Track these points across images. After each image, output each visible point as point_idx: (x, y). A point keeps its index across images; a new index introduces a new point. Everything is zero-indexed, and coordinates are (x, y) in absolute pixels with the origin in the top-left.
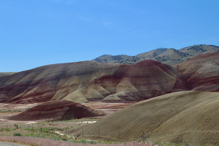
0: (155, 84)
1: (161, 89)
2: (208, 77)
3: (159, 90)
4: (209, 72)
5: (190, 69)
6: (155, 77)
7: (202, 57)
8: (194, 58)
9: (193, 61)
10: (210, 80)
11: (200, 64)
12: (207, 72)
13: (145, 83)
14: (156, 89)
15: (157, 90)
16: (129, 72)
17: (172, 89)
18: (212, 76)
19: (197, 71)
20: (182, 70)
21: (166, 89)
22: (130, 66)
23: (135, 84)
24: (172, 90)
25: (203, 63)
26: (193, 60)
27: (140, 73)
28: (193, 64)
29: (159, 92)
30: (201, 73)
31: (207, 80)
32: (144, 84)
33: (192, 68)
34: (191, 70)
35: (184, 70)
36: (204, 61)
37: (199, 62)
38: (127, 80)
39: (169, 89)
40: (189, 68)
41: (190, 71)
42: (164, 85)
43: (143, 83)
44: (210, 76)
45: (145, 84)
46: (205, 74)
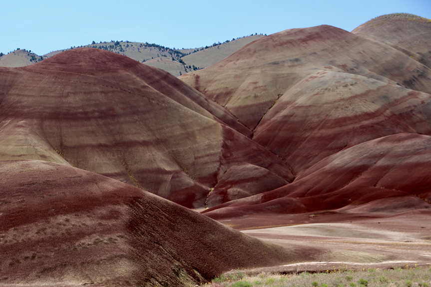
0: (145, 144)
1: (176, 168)
2: (345, 115)
3: (168, 169)
4: (338, 97)
5: (251, 87)
6: (136, 117)
7: (282, 44)
8: (250, 47)
9: (253, 59)
10: (358, 125)
11: (285, 71)
12: (330, 96)
13: (102, 141)
14: (155, 166)
15: (160, 171)
16: (18, 95)
17: (218, 164)
18: (359, 113)
19: (279, 96)
20: (218, 92)
21: (193, 164)
22: (16, 74)
23: (62, 144)
24: (219, 169)
25: (293, 66)
26: (252, 55)
27: (71, 99)
28: (258, 71)
29: (173, 178)
30: (308, 103)
31: (345, 128)
32: (100, 146)
33: (258, 85)
34: (259, 94)
35: (228, 94)
36: (294, 58)
37: (275, 63)
38: (21, 130)
39: (206, 163)
40: (246, 83)
41: (256, 97)
42: (180, 149)
43: (94, 143)
44: (349, 113)
45: (106, 146)
46: (326, 103)
